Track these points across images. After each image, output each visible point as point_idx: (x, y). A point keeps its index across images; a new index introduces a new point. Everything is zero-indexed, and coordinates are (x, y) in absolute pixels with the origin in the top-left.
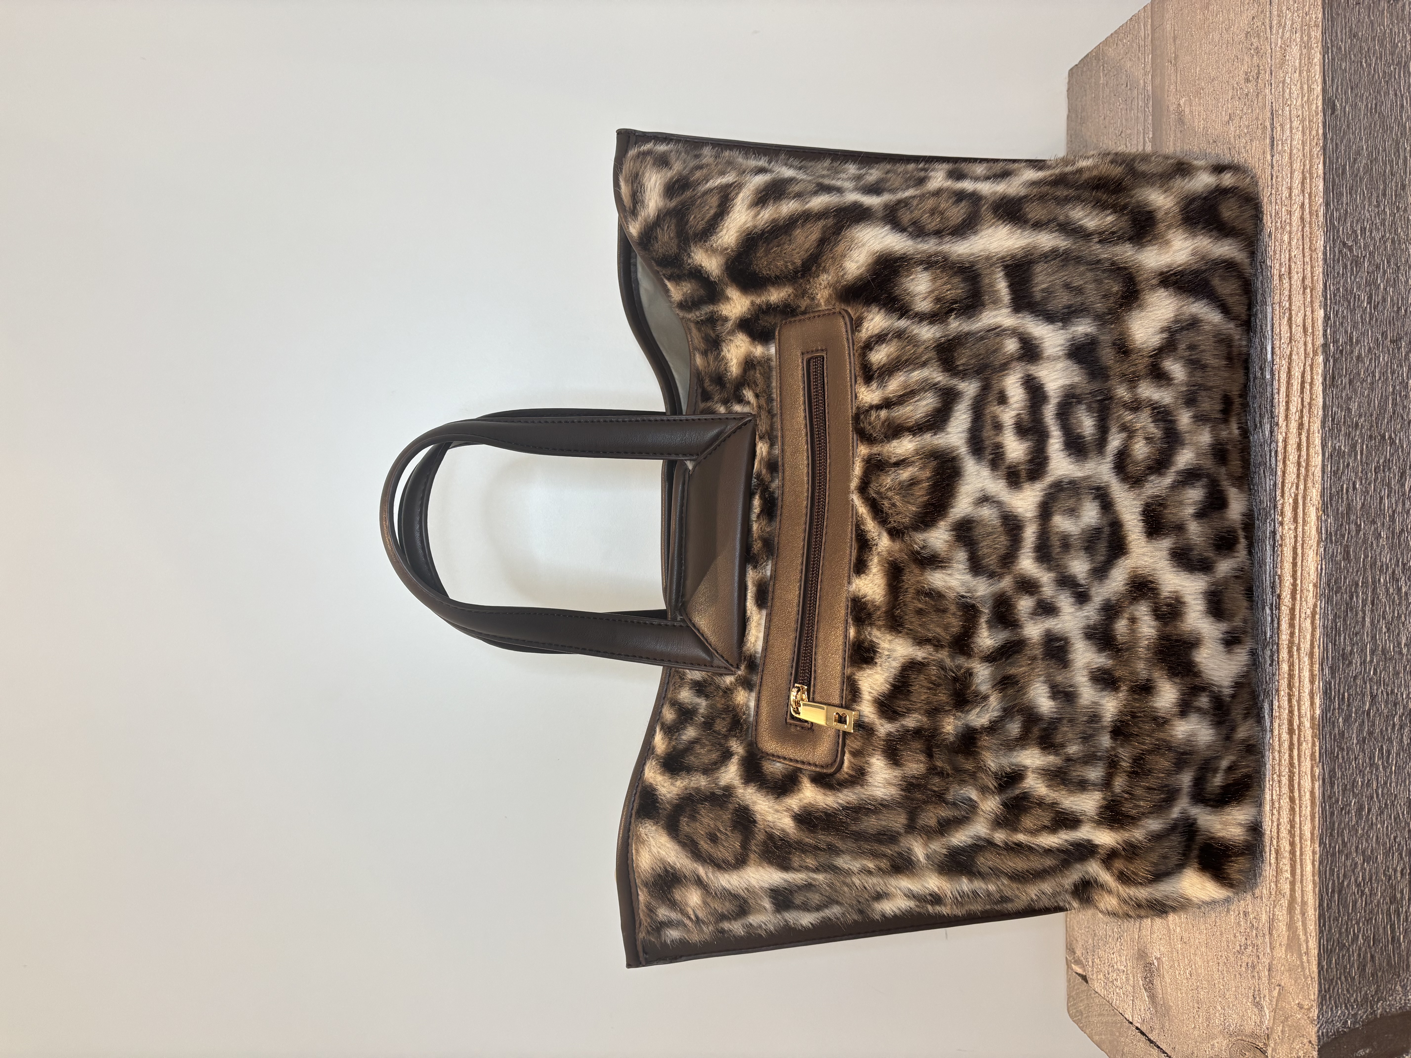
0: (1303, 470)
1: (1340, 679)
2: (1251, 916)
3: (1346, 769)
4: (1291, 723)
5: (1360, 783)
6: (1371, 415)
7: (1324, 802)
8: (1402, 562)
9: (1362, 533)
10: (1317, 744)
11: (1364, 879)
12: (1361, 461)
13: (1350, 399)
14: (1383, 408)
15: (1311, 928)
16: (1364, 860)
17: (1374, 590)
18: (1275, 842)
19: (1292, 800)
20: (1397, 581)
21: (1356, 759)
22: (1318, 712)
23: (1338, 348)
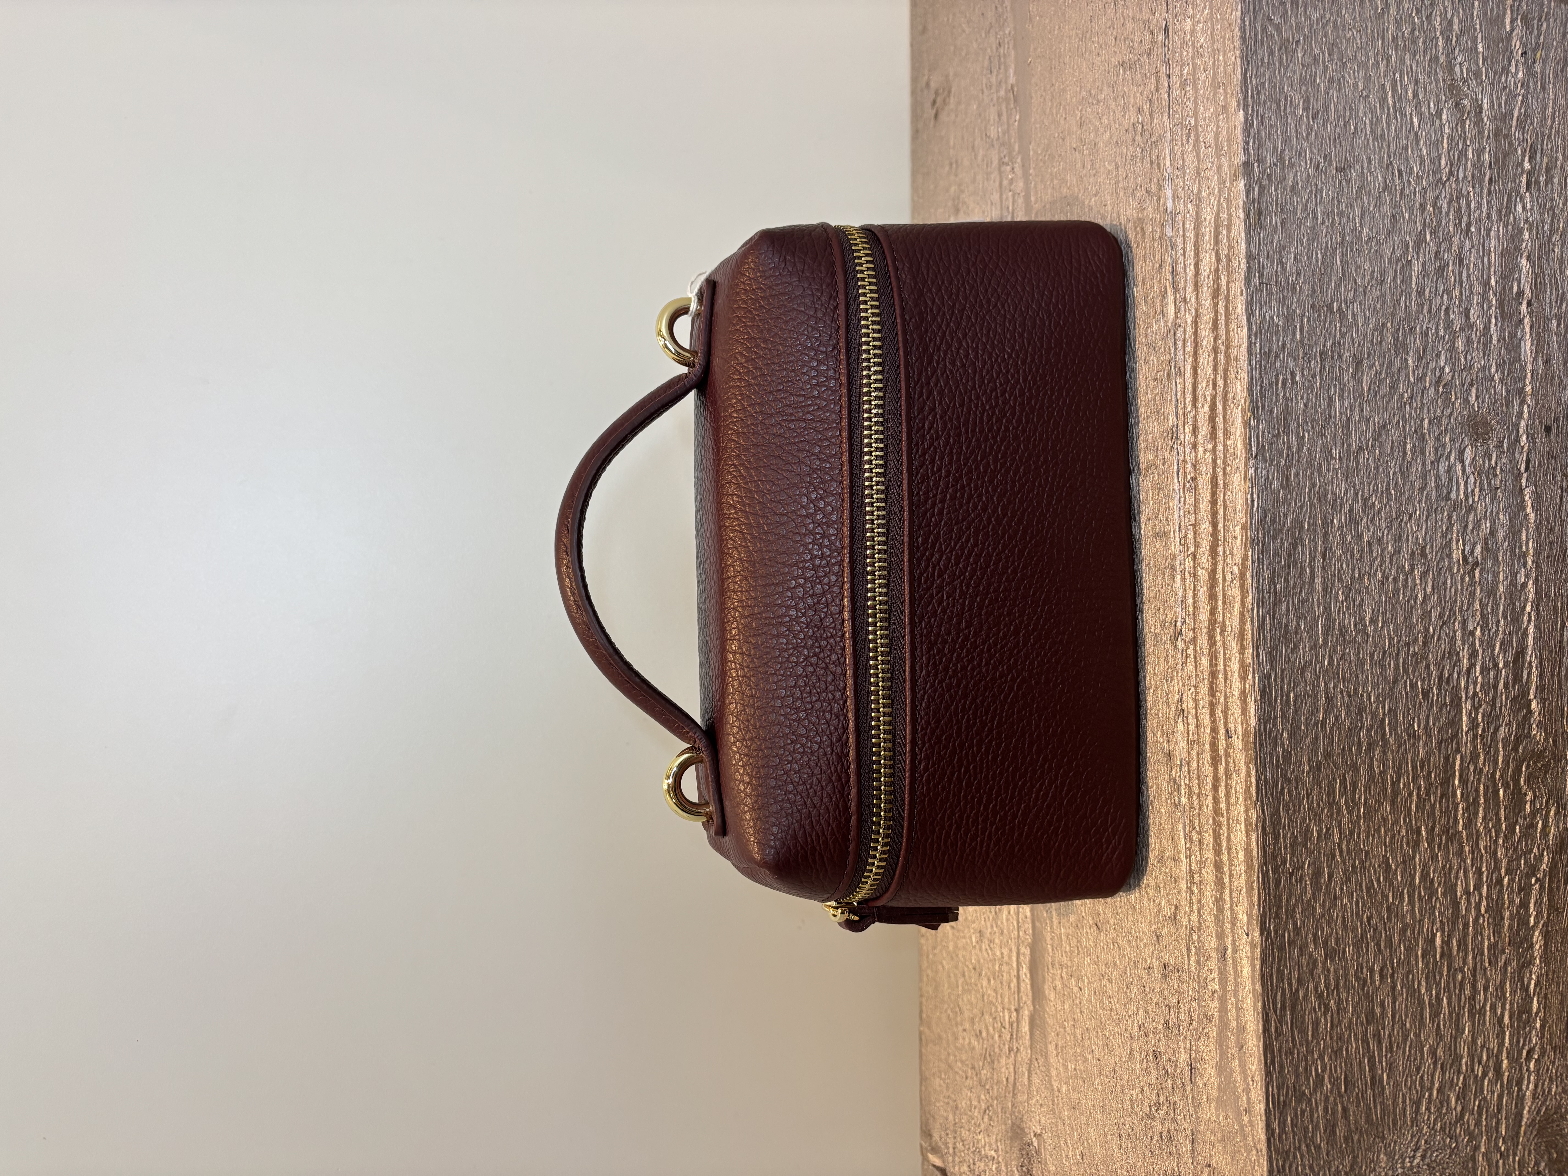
0: (1221, 357)
1: (1283, 670)
2: (1164, 1058)
3: (1295, 812)
4: (1214, 746)
5: (1315, 834)
6: (1313, 275)
7: (1265, 863)
8: (1362, 496)
9: (1305, 449)
10: (1253, 772)
11: (1327, 986)
12: (1302, 342)
13: (1283, 248)
14: (1328, 266)
15: (1254, 1068)
16: (1326, 955)
17: (1325, 536)
18: (1195, 937)
19: (1218, 866)
20: (1357, 524)
21: (1308, 795)
22: (1253, 722)
23: (1264, 170)
